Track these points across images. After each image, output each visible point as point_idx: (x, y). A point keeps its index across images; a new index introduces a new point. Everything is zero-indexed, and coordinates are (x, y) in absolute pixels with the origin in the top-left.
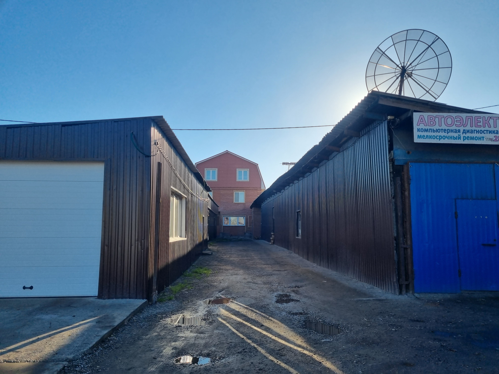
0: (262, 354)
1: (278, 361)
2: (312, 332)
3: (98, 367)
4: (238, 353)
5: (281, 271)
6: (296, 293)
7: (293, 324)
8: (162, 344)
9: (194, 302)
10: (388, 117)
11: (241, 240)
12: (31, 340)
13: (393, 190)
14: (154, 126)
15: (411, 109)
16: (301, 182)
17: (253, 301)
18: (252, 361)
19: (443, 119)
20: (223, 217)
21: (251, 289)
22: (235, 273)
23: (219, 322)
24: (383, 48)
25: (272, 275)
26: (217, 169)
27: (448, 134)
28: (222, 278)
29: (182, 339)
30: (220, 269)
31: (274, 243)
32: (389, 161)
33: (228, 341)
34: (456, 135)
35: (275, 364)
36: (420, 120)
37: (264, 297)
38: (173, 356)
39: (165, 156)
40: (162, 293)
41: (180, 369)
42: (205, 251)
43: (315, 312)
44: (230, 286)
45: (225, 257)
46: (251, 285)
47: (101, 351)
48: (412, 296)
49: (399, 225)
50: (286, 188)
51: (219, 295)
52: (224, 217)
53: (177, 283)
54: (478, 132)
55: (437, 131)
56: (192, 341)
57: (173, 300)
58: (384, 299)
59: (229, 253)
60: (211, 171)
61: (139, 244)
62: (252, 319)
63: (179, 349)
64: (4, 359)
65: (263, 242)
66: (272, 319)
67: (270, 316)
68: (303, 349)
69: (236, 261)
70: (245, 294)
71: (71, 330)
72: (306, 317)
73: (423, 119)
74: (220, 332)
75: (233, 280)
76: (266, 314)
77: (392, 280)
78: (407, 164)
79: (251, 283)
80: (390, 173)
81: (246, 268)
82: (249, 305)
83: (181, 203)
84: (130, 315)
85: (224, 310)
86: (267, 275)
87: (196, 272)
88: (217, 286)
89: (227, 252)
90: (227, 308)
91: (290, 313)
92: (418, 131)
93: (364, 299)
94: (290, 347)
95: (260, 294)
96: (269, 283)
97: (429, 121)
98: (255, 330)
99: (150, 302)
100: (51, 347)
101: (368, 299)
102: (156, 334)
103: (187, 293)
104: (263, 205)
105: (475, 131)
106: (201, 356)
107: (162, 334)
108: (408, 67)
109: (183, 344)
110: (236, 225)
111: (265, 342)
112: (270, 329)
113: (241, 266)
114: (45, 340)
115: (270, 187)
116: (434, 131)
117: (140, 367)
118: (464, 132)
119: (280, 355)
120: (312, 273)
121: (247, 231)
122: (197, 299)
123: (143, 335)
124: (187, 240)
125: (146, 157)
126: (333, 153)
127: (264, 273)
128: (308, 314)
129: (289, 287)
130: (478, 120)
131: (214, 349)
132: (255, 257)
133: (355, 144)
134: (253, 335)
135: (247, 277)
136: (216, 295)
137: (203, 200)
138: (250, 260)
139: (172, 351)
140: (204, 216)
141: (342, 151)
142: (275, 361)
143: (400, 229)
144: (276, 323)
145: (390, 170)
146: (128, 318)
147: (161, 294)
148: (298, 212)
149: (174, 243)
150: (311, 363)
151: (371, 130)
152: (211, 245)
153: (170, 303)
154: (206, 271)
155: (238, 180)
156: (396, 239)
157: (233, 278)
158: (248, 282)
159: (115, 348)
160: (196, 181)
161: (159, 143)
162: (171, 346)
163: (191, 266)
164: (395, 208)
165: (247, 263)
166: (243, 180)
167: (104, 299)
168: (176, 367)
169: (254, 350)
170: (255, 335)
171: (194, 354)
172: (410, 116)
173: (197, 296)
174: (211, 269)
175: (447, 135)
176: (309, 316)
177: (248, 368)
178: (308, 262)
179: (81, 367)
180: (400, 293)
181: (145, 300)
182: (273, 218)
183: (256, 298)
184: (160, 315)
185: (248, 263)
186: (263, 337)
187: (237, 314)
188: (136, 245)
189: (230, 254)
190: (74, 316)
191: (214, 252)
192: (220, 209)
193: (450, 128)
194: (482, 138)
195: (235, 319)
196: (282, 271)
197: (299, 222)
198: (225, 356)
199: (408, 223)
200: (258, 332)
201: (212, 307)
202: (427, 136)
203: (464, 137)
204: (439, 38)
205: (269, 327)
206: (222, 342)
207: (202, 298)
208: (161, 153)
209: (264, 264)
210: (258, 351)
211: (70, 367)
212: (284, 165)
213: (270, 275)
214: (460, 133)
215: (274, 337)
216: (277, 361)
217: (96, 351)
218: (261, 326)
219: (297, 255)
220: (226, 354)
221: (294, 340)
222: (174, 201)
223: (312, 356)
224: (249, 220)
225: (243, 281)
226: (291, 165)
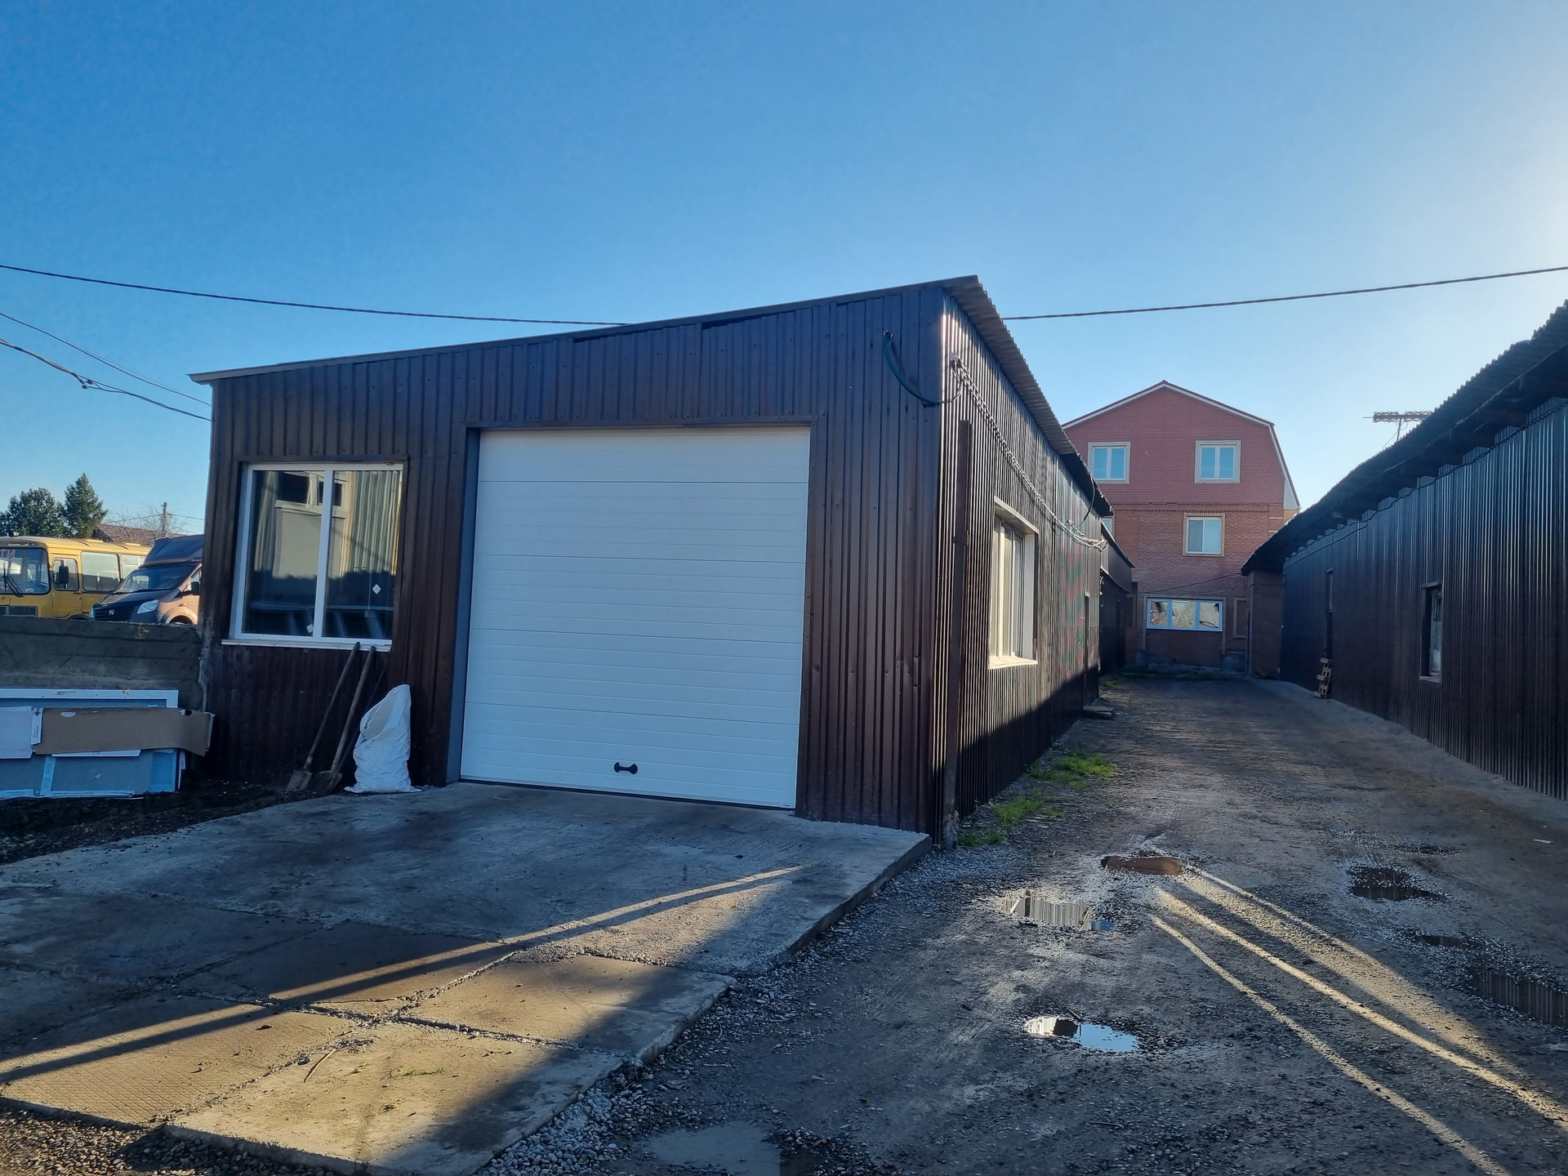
0: (1317, 1053)
1: (1378, 1086)
2: (1504, 1009)
3: (812, 1004)
4: (1230, 1036)
5: (1362, 789)
6: (1432, 871)
7: (1427, 973)
8: (984, 971)
9: (1067, 859)
11: (1207, 678)
12: (643, 905)
14: (950, 311)
16: (1446, 481)
17: (1269, 880)
18: (1284, 1071)
21: (1258, 839)
22: (1197, 782)
23: (1156, 931)
25: (1328, 800)
26: (1128, 444)
28: (1154, 793)
29: (1043, 964)
30: (1144, 765)
31: (1329, 694)
33: (1193, 994)
35: (1370, 1094)
37: (1309, 869)
38: (1019, 1010)
39: (979, 402)
40: (968, 820)
41: (1044, 1051)
42: (1091, 705)
43: (1514, 946)
44: (1182, 822)
45: (1158, 728)
46: (1257, 825)
47: (816, 961)
50: (1382, 504)
51: (1148, 845)
53: (1011, 795)
56: (1074, 975)
57: (1004, 845)
59: (1170, 715)
60: (1109, 450)
61: (906, 669)
62: (1269, 937)
63: (1037, 993)
64: (586, 946)
65: (1293, 691)
66: (1344, 945)
67: (1334, 934)
68: (1476, 1063)
69: (1197, 744)
70: (1236, 853)
71: (737, 894)
74: (1163, 960)
75: (1190, 803)
76: (1320, 927)
79: (1256, 820)
81: (1234, 769)
82: (1255, 889)
83: (1021, 552)
84: (885, 872)
85: (1168, 896)
86: (1311, 799)
87: (1067, 768)
88: (1137, 818)
89: (1163, 713)
90: (1180, 890)
91: (1410, 934)
94: (1421, 1048)
95: (1293, 859)
96: (1321, 827)
98: (1284, 972)
99: (937, 844)
100: (692, 933)
102: (963, 937)
103: (1044, 829)
104: (1292, 563)
106: (1106, 1024)
107: (982, 942)
109: (1046, 980)
110: (1192, 628)
111: (1324, 1016)
112: (1339, 977)
113: (1213, 761)
114: (675, 910)
115: (1322, 499)
117: (927, 1025)
119: (1384, 1068)
120: (1486, 805)
121: (1228, 649)
122: (1077, 851)
123: (925, 935)
124: (1040, 666)
125: (925, 406)
127: (1298, 790)
128: (1483, 947)
129: (1397, 848)
131: (1146, 1010)
132: (1264, 737)
134: (1279, 987)
135: (1237, 799)
136: (1137, 845)
137: (1085, 541)
138: (1244, 743)
139: (1013, 996)
140: (1088, 595)
142: (1372, 1085)
144: (1360, 960)
146: (882, 882)
147: (967, 824)
148: (1429, 590)
149: (1002, 672)
150: (1513, 1117)
152: (1107, 688)
153: (996, 853)
154: (1097, 769)
155: (1199, 478)
157: (1191, 796)
158: (1245, 816)
159: (853, 961)
160: (1065, 481)
161: (962, 361)
162: (1011, 980)
163: (1051, 749)
165: (1233, 754)
166: (1217, 477)
167: (813, 820)
168: (1032, 1046)
169: (1286, 1037)
170: (1286, 990)
171: (1084, 1015)
173: (1078, 843)
174: (1116, 763)
176: (1490, 957)
177: (1271, 1091)
178: (1471, 770)
179: (770, 997)
181: (923, 836)
182: (1327, 611)
183: (1278, 871)
184: (970, 884)
185: (1239, 754)
186: (1318, 1001)
187: (1215, 911)
188: (898, 670)
189: (1173, 719)
190: (741, 857)
191: (1121, 709)
192: (1138, 575)
195: (1208, 927)
196: (1367, 789)
197: (1433, 624)
198: (1186, 1040)
200: (1297, 980)
201: (1128, 880)
205: (1334, 968)
206: (1172, 993)
207: (1093, 848)
208: (969, 392)
209: (1299, 763)
210: (1301, 1041)
211: (741, 991)
212: (1382, 422)
213: (1321, 800)
215: (1355, 1007)
216: (1375, 1087)
217: (803, 960)
218: (1306, 963)
219: (1424, 742)
220: (1188, 1033)
221: (1435, 1026)
222: (1002, 544)
223: (1514, 1091)
224: (1235, 612)
225: (1227, 810)
226: (1407, 421)
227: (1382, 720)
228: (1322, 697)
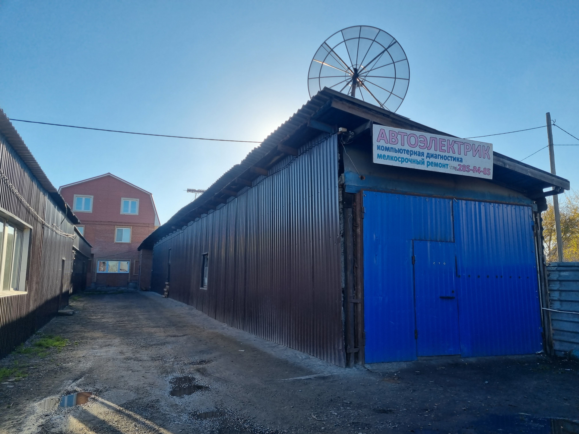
5: (178, 336)
6: (203, 374)
9: (20, 407)
10: (339, 129)
11: (122, 292)
13: (342, 226)
15: (370, 120)
16: (211, 216)
17: (133, 396)
19: (406, 137)
20: (97, 261)
21: (131, 371)
22: (108, 343)
24: (331, 43)
25: (164, 344)
26: (92, 197)
27: (411, 156)
28: (84, 353)
30: (83, 338)
31: (168, 296)
32: (339, 187)
34: (419, 158)
36: (380, 135)
37: (151, 385)
42: (63, 309)
43: (236, 409)
44: (95, 368)
45: (95, 318)
46: (132, 363)
48: (362, 368)
49: (348, 273)
50: (189, 224)
51: (73, 386)
52: (99, 261)
54: (442, 157)
55: (399, 151)
58: (327, 377)
59: (101, 311)
60: (84, 198)
65: (154, 296)
69: (110, 323)
70: (119, 383)
72: (222, 420)
73: (384, 133)
75: (102, 356)
77: (336, 346)
78: (360, 192)
79: (132, 360)
80: (339, 202)
81: (126, 334)
82: (125, 404)
85: (75, 421)
86: (158, 345)
87: (40, 345)
88: (71, 370)
89: (98, 310)
90: (83, 415)
92: (378, 149)
93: (303, 378)
95: (145, 380)
96: (160, 358)
97: (391, 137)
101: (307, 377)
103: (11, 388)
104: (157, 246)
105: (439, 157)
108: (361, 71)
110: (117, 272)
113: (117, 331)
116: (396, 151)
118: (429, 156)
120: (223, 337)
121: (130, 280)
122: (28, 400)
124: (28, 296)
126: (258, 178)
127: (152, 341)
128: (225, 414)
129: (190, 364)
130: (443, 143)
132: (140, 317)
133: (289, 165)
135: (125, 348)
136: (66, 388)
137: (64, 235)
138: (132, 321)
140: (64, 259)
141: (270, 174)
143: (350, 278)
145: (339, 199)
148: (204, 255)
151: (314, 147)
152: (75, 300)
154: (57, 343)
155: (122, 212)
156: (344, 291)
157: (102, 353)
158: (128, 359)
160: (52, 206)
163: (34, 335)
164: (343, 250)
165: (127, 327)
166: (129, 212)
172: (368, 128)
173: (30, 393)
174: (67, 338)
175: (410, 158)
176: (226, 419)
178: (215, 322)
180: (348, 365)
182: (168, 264)
183: (138, 389)
185: (129, 326)
189: (102, 313)
191: (77, 310)
192: (94, 251)
193: (413, 149)
194: (446, 166)
196: (180, 336)
197: (205, 268)
199: (359, 271)
202: (388, 156)
203: (428, 162)
204: (396, 41)
207: (39, 395)
209: (154, 327)
212: (190, 193)
213: (161, 344)
214: (424, 156)
219: (200, 312)
222: (6, 232)
224: (134, 265)
225: (119, 357)
226: (198, 193)
227: (186, 305)
228: (165, 297)
